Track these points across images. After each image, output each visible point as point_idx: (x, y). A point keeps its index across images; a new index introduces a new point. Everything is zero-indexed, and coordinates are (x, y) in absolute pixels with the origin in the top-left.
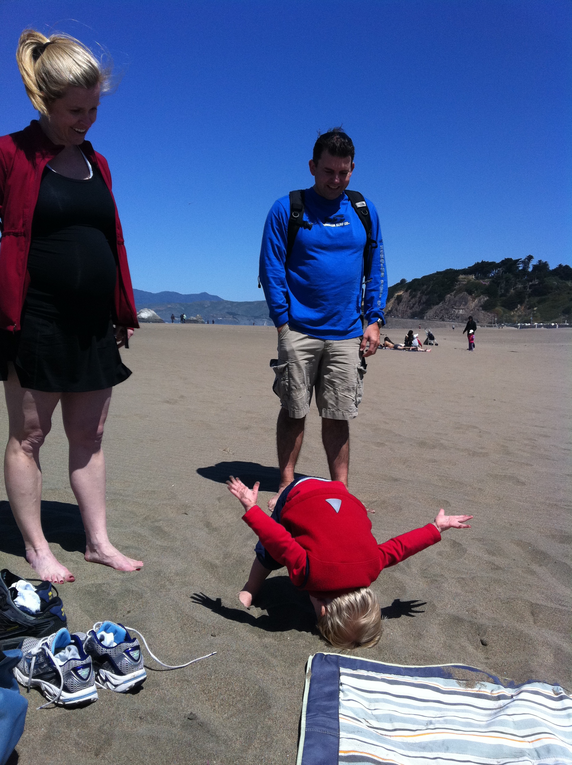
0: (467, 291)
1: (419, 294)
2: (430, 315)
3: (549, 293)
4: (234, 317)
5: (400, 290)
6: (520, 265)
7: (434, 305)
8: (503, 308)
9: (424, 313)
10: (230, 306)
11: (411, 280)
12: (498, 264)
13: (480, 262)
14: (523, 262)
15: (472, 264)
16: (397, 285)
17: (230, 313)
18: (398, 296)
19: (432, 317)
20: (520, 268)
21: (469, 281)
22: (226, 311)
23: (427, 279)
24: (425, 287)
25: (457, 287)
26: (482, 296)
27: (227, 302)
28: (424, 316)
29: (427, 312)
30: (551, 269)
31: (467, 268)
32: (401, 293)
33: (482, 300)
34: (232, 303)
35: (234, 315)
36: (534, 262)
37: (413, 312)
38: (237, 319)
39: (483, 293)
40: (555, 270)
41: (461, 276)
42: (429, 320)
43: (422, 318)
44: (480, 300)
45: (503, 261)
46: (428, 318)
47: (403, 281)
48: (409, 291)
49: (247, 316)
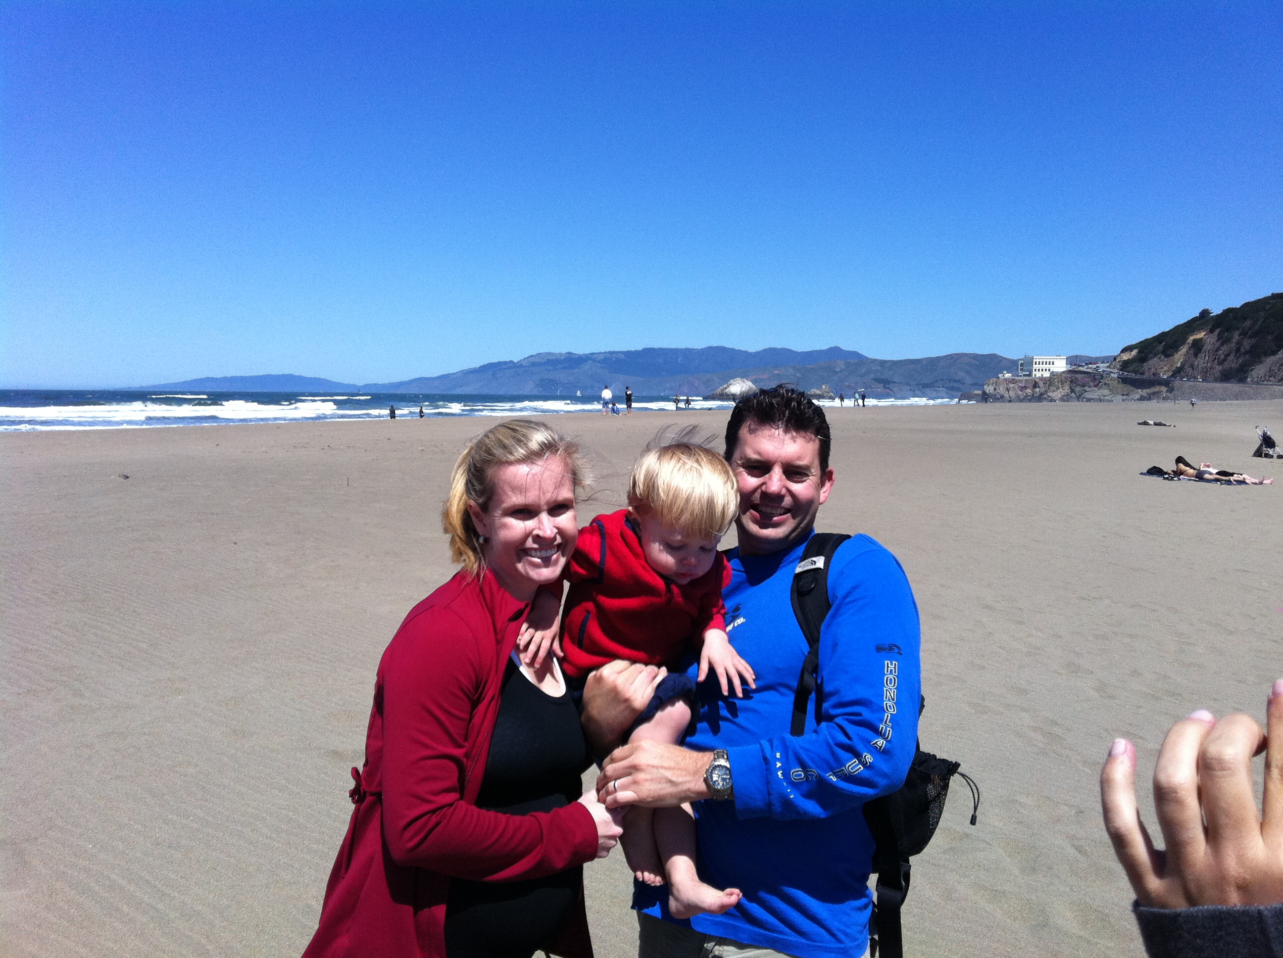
1: (1236, 337)
2: (1259, 374)
4: (885, 387)
5: (1199, 330)
7: (1267, 355)
9: (1246, 372)
10: (879, 368)
11: (1220, 312)
16: (1194, 320)
17: (878, 381)
18: (1194, 340)
19: (1263, 379)
22: (872, 376)
24: (1248, 323)
27: (874, 361)
28: (1247, 378)
29: (1252, 370)
32: (1201, 335)
34: (883, 363)
35: (885, 382)
37: (1225, 370)
38: (891, 390)
42: (1257, 383)
43: (1242, 380)
46: (1256, 380)
47: (1205, 313)
48: (1217, 331)
49: (908, 384)
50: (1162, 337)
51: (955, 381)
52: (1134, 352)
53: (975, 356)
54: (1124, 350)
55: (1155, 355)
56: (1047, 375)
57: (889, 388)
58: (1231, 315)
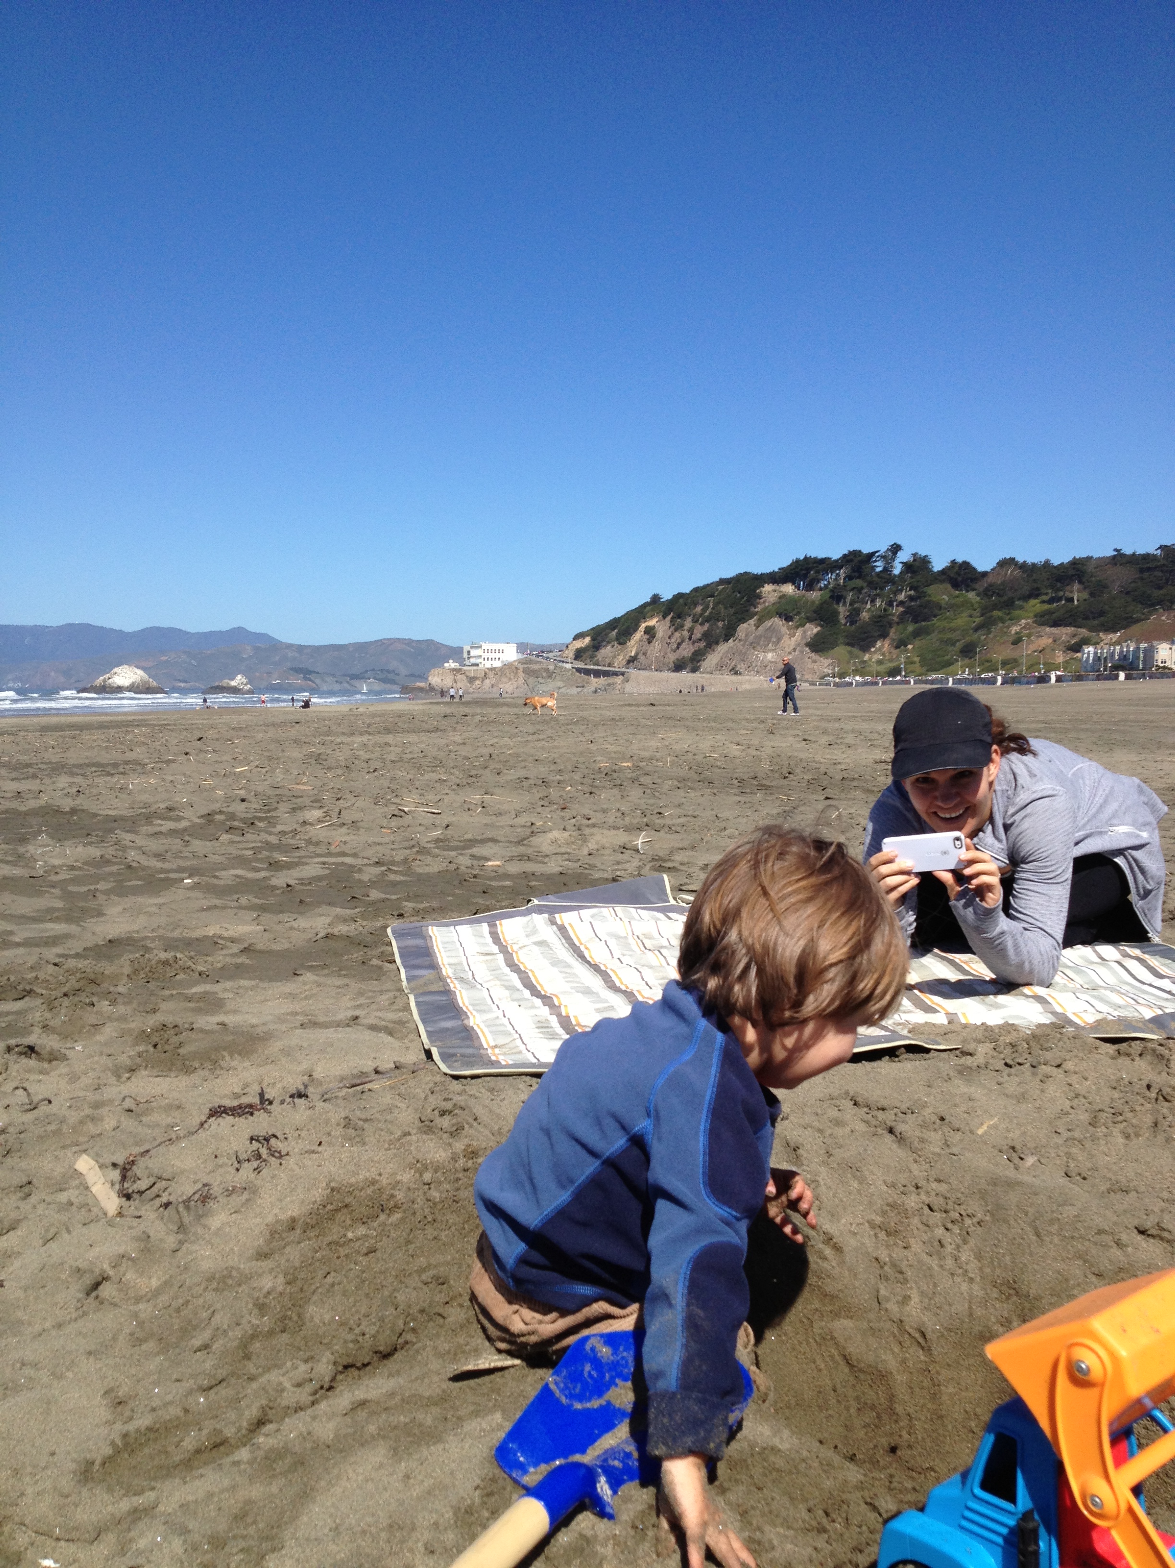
0: (780, 615)
1: (688, 623)
2: (711, 663)
3: (935, 616)
4: (305, 679)
5: (652, 616)
6: (877, 564)
7: (718, 642)
8: (849, 648)
9: (699, 661)
10: (297, 655)
11: (670, 597)
12: (836, 561)
13: (802, 558)
14: (884, 557)
15: (786, 562)
16: (646, 605)
17: (297, 670)
18: (646, 627)
19: (715, 668)
20: (878, 569)
21: (783, 597)
22: (289, 665)
23: (702, 593)
24: (699, 609)
25: (759, 608)
26: (808, 625)
27: (290, 646)
28: (700, 666)
29: (706, 658)
30: (935, 570)
31: (776, 570)
32: (652, 622)
33: (809, 633)
34: (301, 648)
35: (306, 673)
36: (904, 556)
37: (678, 659)
38: (313, 682)
39: (810, 620)
40: (943, 572)
41: (768, 588)
42: (710, 672)
43: (694, 670)
44: (805, 632)
45: (845, 556)
46: (708, 668)
47: (656, 599)
48: (669, 618)
49: (333, 675)
50: (613, 624)
51: (388, 671)
52: (587, 640)
53: (409, 642)
54: (576, 638)
55: (608, 643)
56: (497, 664)
57: (310, 680)
58: (681, 601)
